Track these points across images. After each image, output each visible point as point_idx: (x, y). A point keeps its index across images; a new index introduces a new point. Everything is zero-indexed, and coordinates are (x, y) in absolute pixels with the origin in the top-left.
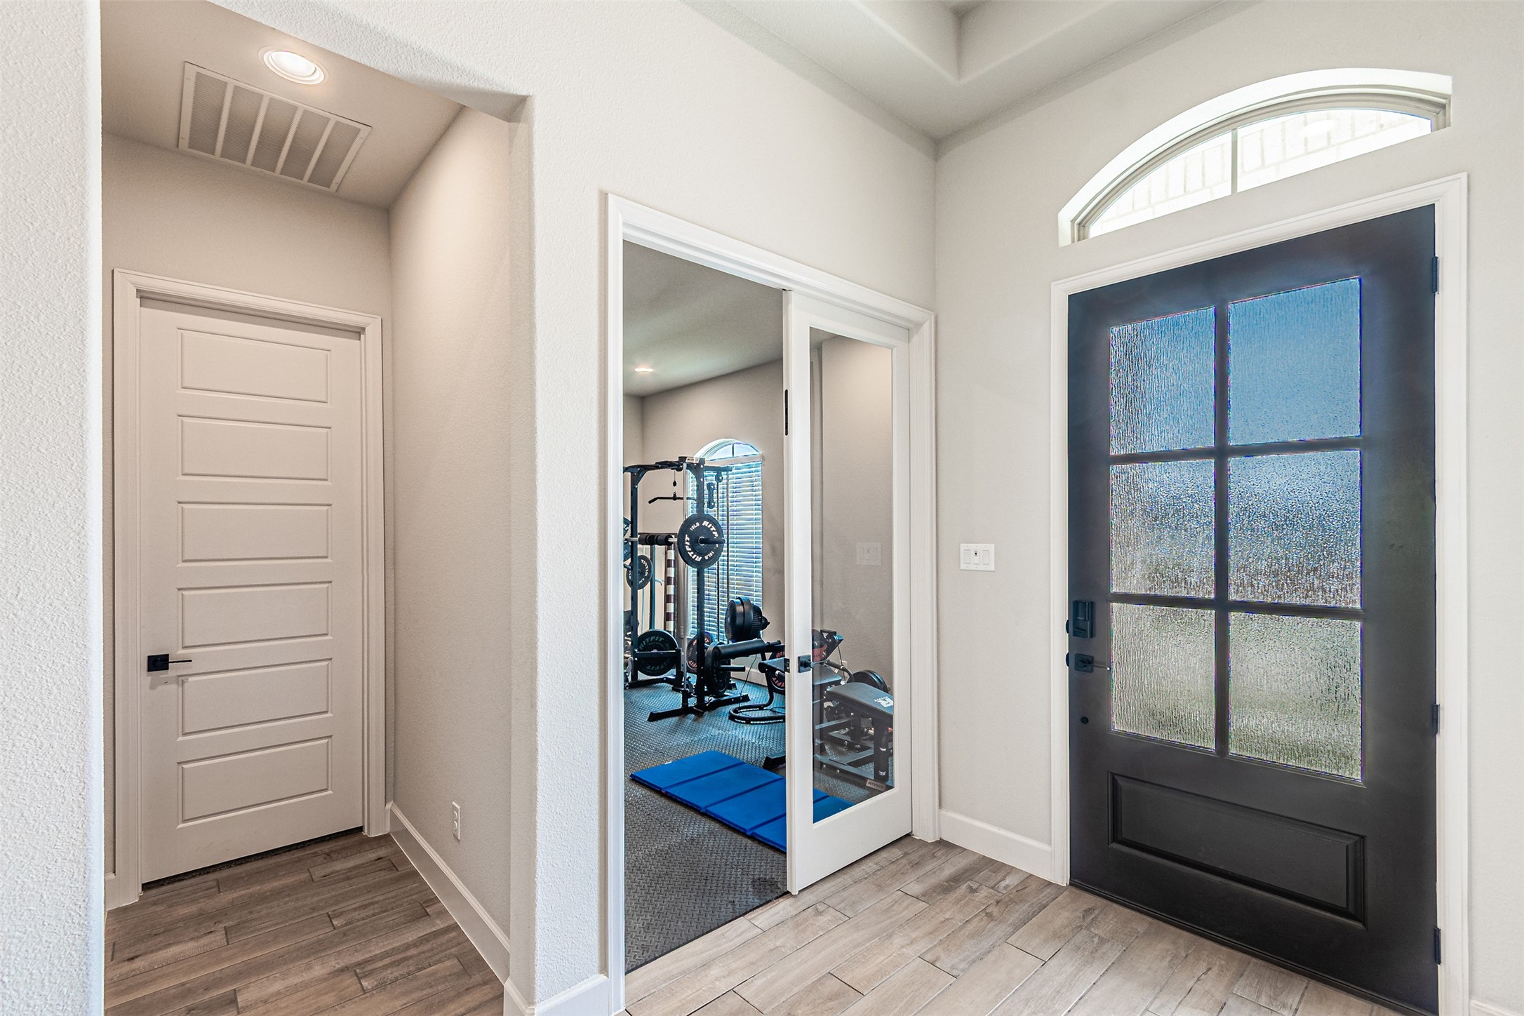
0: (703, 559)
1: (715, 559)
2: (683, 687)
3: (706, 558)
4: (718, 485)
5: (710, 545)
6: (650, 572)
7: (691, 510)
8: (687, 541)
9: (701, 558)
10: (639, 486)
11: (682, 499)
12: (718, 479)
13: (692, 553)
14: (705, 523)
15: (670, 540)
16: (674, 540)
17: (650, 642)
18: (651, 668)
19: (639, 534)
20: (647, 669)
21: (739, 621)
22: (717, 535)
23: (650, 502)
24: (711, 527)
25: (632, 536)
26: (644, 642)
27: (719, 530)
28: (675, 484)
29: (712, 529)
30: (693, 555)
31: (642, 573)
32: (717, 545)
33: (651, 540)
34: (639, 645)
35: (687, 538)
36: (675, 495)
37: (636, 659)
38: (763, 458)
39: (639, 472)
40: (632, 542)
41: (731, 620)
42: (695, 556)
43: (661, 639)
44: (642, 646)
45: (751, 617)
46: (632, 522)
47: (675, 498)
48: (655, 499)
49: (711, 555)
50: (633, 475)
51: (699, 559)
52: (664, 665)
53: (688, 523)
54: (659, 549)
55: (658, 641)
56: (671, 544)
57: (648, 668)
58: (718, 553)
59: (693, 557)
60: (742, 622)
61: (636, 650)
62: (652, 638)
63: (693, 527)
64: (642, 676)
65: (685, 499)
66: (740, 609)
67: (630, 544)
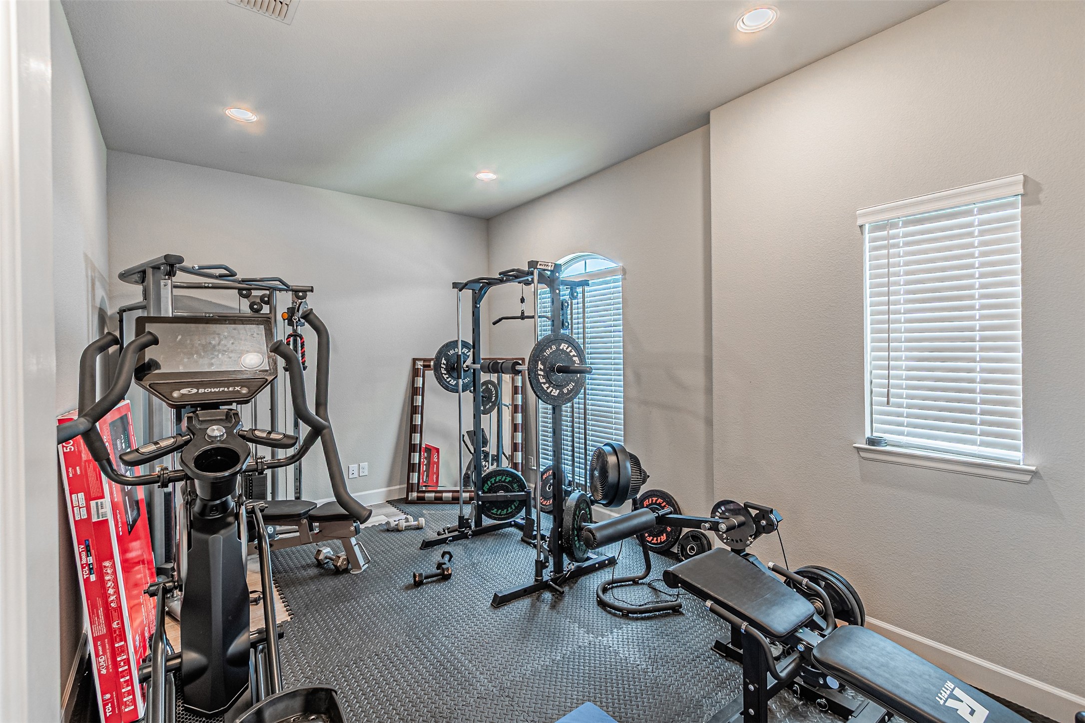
0: (561, 394)
1: (575, 392)
2: (535, 537)
3: (565, 391)
4: (572, 303)
5: (569, 375)
6: (497, 397)
7: (544, 329)
8: (541, 370)
9: (558, 391)
10: (483, 305)
11: (533, 317)
12: (573, 296)
13: (547, 385)
14: (564, 346)
15: (518, 368)
16: (524, 368)
17: (496, 482)
18: (497, 511)
19: (483, 359)
20: (493, 513)
21: (612, 476)
22: (578, 362)
23: (494, 323)
24: (571, 351)
25: (474, 363)
26: (489, 482)
27: (580, 354)
28: (522, 300)
29: (571, 354)
30: (548, 388)
31: (489, 398)
32: (579, 375)
33: (495, 367)
34: (483, 486)
35: (540, 366)
36: (523, 313)
37: (480, 503)
38: (624, 271)
39: (481, 288)
40: (474, 370)
41: (600, 474)
42: (551, 389)
43: (508, 479)
44: (486, 487)
45: (628, 473)
46: (474, 347)
47: (523, 317)
48: (500, 320)
49: (570, 387)
50: (474, 293)
51: (556, 393)
52: (511, 508)
53: (540, 348)
54: (507, 378)
55: (504, 482)
56: (519, 372)
57: (494, 511)
58: (580, 385)
59: (549, 391)
60: (616, 479)
61: (480, 493)
62: (498, 478)
63: (548, 352)
64: (487, 522)
65: (536, 317)
66: (612, 460)
67: (472, 371)
